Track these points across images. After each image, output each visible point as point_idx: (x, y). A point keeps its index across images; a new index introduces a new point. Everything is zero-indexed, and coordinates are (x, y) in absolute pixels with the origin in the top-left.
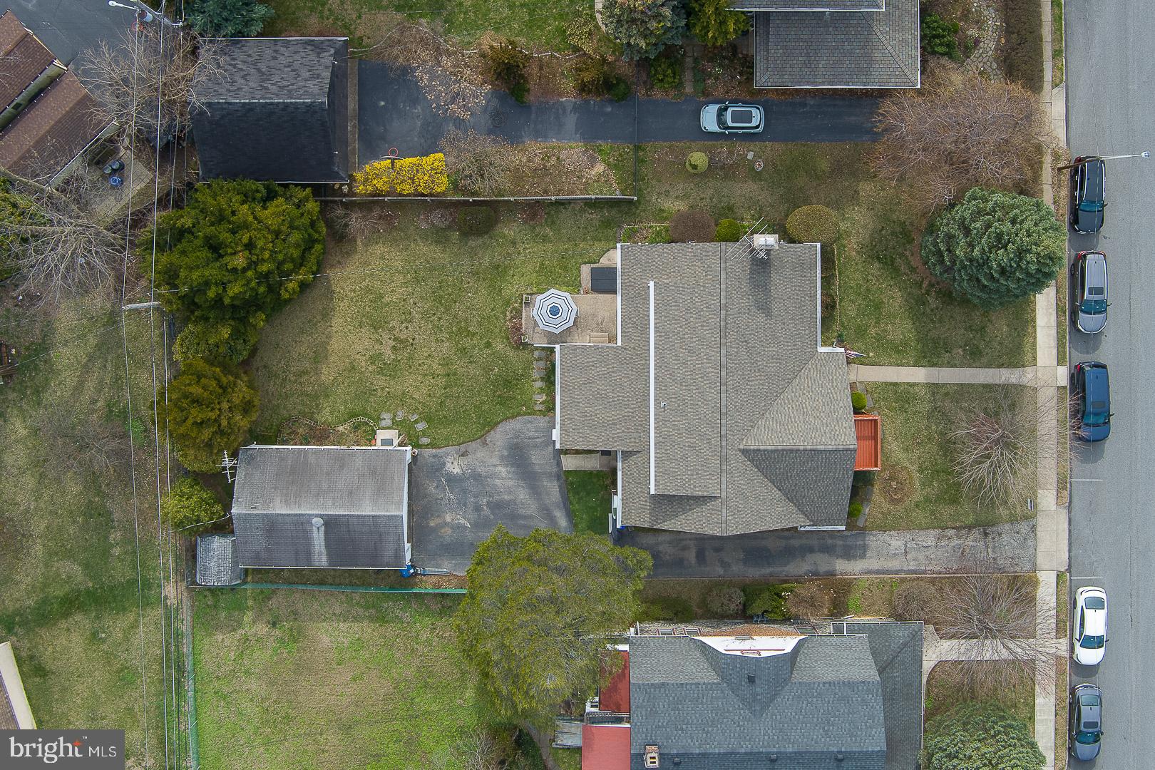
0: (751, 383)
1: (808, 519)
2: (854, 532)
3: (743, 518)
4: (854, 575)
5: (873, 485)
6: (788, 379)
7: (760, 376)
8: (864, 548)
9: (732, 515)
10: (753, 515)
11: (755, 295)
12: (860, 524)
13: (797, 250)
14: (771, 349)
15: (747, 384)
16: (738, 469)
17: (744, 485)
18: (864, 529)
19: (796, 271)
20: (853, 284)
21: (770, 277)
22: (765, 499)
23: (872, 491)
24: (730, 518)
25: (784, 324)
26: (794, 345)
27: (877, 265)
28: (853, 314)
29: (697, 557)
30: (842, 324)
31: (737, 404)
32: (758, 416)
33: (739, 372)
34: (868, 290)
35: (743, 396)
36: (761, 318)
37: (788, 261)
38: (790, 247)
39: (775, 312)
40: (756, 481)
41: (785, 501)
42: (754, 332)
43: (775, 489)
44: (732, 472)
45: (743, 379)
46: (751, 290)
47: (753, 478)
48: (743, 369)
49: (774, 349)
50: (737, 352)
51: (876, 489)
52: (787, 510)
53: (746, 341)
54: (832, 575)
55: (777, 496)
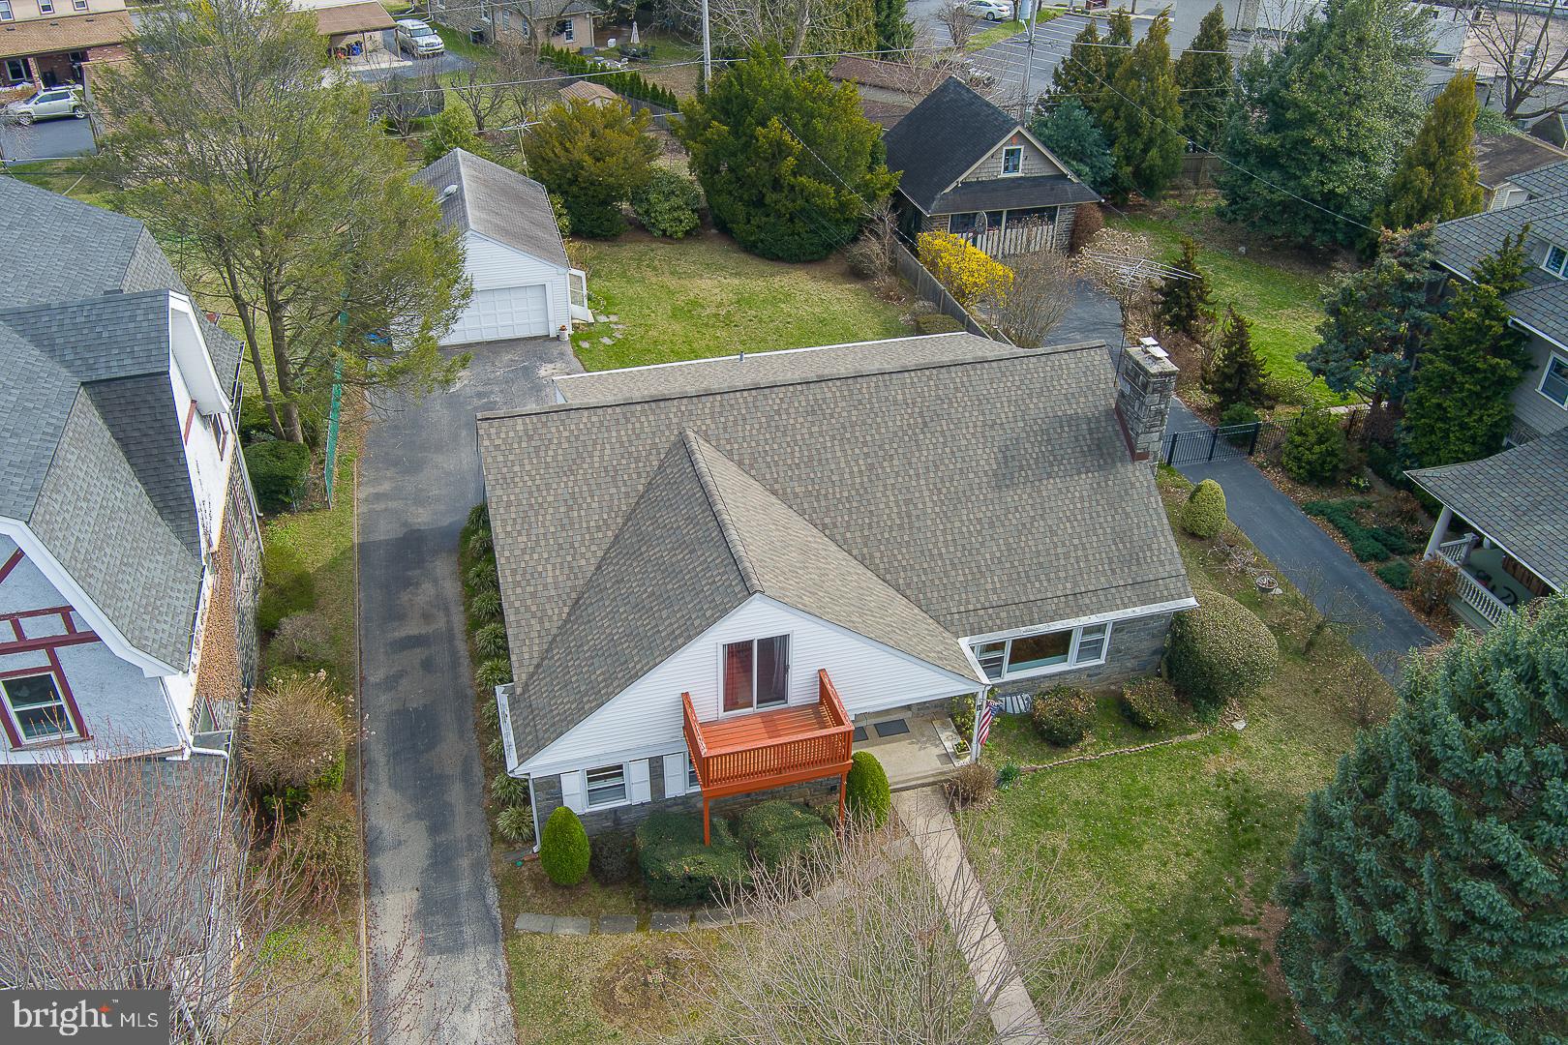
0: (837, 448)
1: (532, 675)
2: (496, 912)
3: (522, 465)
4: (370, 938)
5: (640, 928)
6: (872, 557)
7: (860, 471)
8: (455, 947)
9: (526, 431)
10: (531, 493)
11: (1028, 436)
12: (524, 923)
13: (1161, 539)
14: (926, 493)
15: (833, 438)
16: (638, 436)
17: (601, 457)
18: (509, 933)
19: (1116, 544)
20: (1143, 780)
21: (1079, 473)
22: (572, 524)
23: (624, 931)
24: (520, 427)
25: (992, 525)
26: (953, 564)
27: (1218, 815)
28: (1075, 794)
29: (409, 638)
30: (1037, 777)
31: (784, 417)
32: (768, 476)
33: (854, 413)
34: (1148, 811)
35: (804, 431)
36: (985, 459)
37: (1127, 515)
38: (1158, 514)
39: (1010, 497)
40: (613, 491)
41: (573, 588)
42: (950, 444)
43: (600, 554)
44: (628, 421)
45: (844, 428)
46: (1036, 423)
47: (620, 484)
48: (864, 423)
49: (929, 504)
50: (895, 401)
51: (632, 939)
52: (549, 598)
53: (925, 424)
54: (368, 886)
55: (583, 562)
